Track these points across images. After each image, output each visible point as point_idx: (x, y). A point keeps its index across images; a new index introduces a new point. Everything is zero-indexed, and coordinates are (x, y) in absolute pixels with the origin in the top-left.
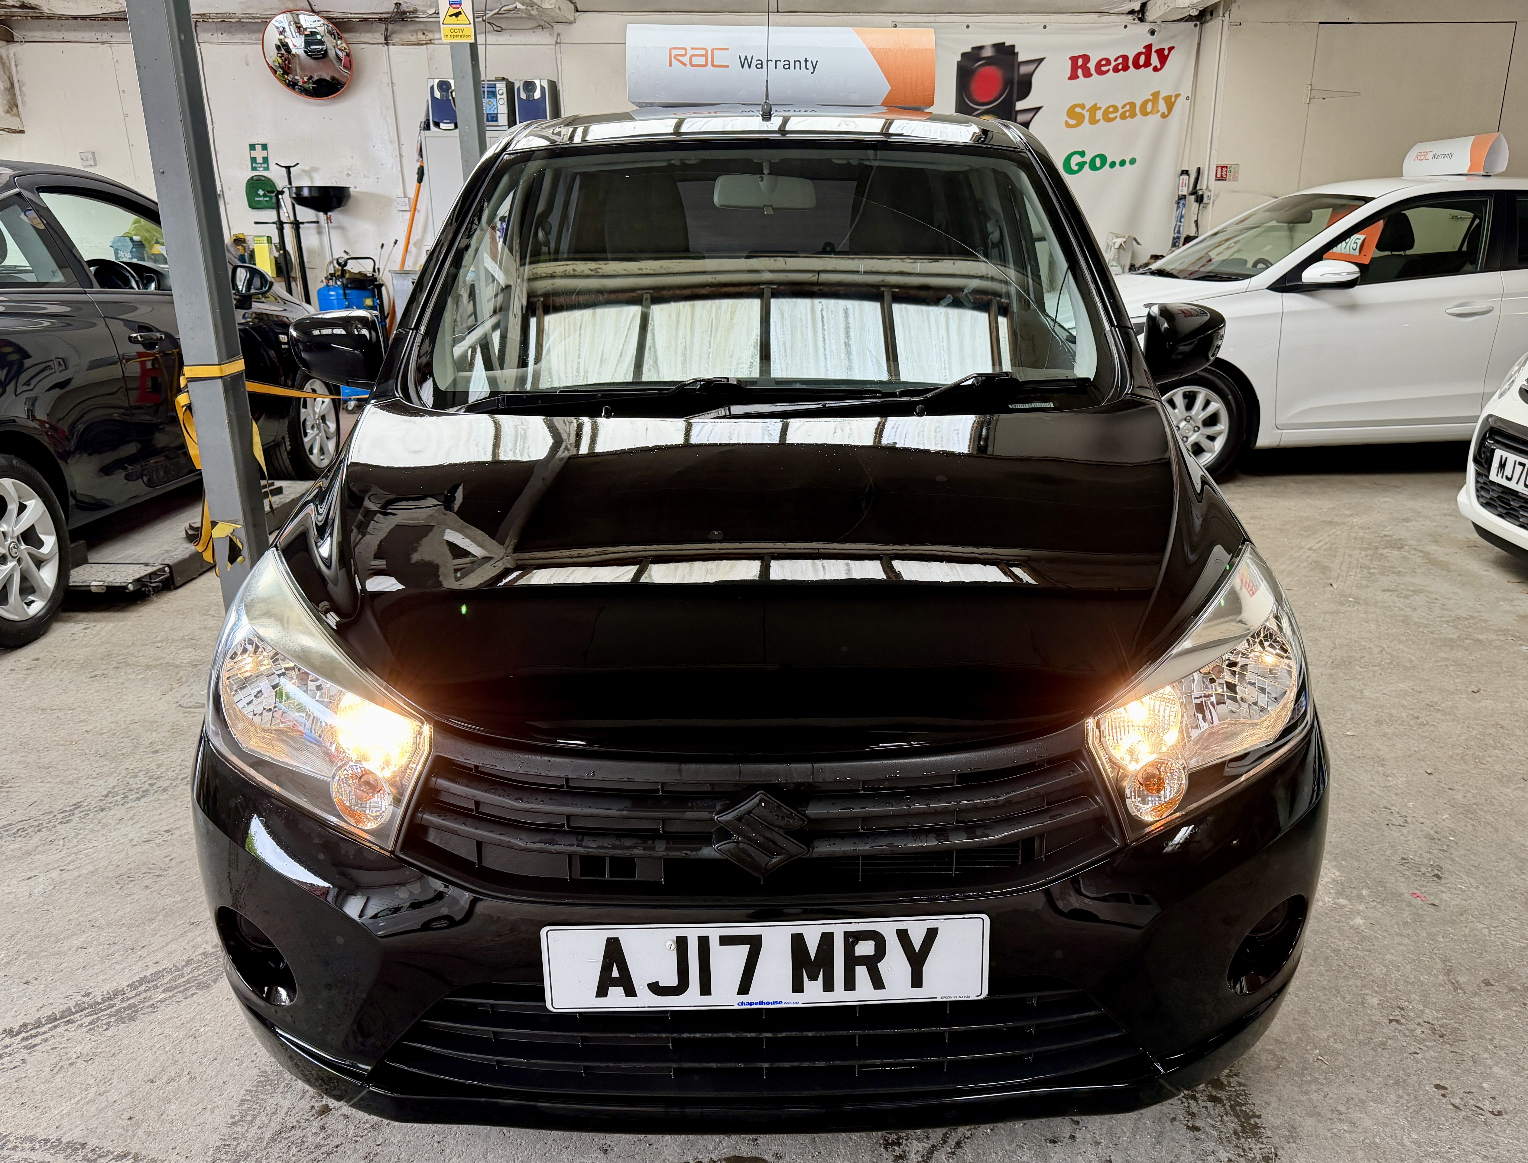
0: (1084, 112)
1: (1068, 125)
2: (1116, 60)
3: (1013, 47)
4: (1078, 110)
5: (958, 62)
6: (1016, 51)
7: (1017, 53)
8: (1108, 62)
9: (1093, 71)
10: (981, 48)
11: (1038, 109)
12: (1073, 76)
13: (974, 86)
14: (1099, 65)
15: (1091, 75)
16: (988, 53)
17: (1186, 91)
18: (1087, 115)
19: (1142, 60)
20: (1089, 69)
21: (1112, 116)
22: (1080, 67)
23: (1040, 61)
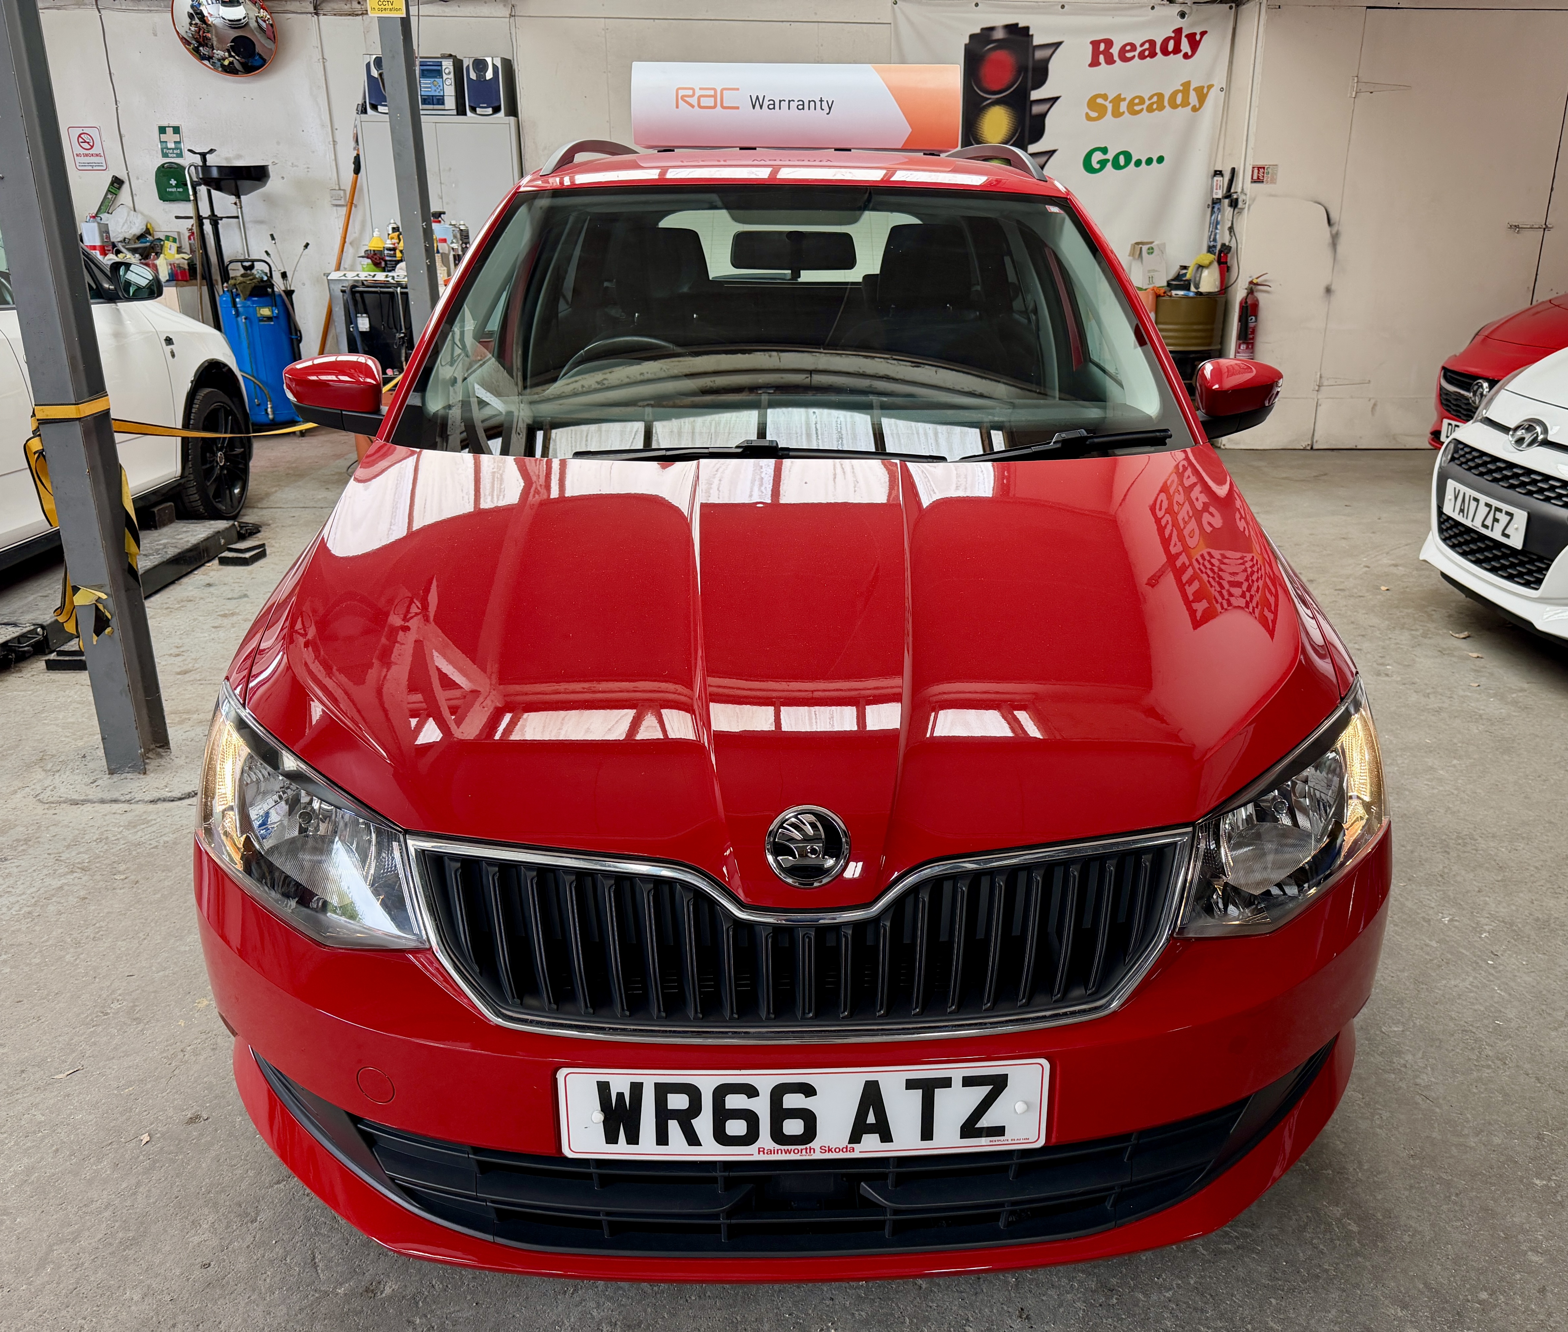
0: (1107, 103)
1: (1088, 118)
2: (1142, 45)
3: (1027, 29)
4: (1100, 101)
5: (966, 45)
6: (1031, 33)
7: (1032, 36)
8: (1133, 47)
9: (1116, 57)
10: (991, 29)
11: (1055, 99)
12: (1095, 63)
13: (985, 71)
14: (1123, 51)
15: (1114, 62)
16: (999, 35)
17: (1219, 80)
18: (1110, 107)
19: (1171, 46)
20: (1112, 55)
21: (1137, 108)
22: (1102, 53)
23: (1058, 45)
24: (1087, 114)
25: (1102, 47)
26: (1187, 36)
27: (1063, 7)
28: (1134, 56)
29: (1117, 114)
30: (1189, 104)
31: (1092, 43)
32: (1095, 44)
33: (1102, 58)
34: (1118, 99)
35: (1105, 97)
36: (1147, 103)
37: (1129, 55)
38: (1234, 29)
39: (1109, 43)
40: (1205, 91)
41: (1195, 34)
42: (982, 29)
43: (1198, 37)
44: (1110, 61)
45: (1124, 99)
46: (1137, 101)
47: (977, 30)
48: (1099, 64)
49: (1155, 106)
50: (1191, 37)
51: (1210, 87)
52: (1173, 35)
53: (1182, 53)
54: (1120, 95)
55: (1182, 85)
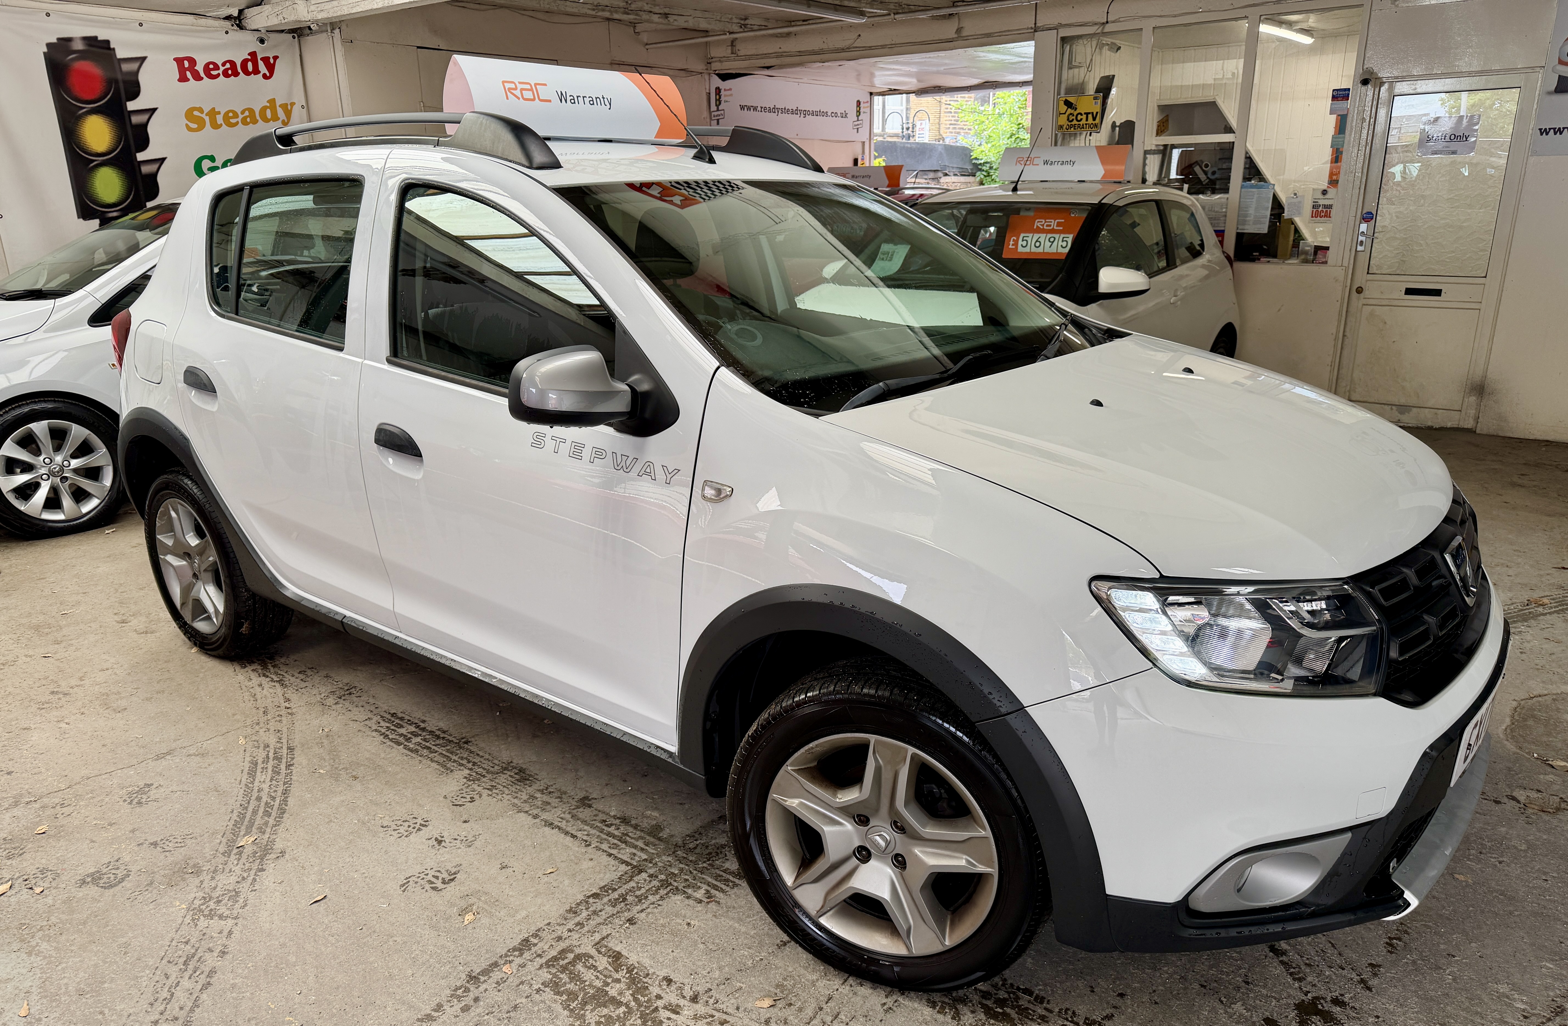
0: (203, 116)
1: (188, 130)
2: (224, 64)
3: (108, 42)
4: (196, 113)
5: (44, 53)
6: (112, 46)
7: (114, 49)
8: (216, 67)
9: (202, 74)
10: (69, 40)
12: (183, 79)
13: (73, 80)
14: (206, 68)
15: (202, 78)
16: (79, 46)
17: (300, 99)
18: (207, 119)
19: (250, 66)
20: (198, 72)
21: (233, 121)
22: (188, 69)
23: (143, 59)
24: (187, 125)
25: (186, 64)
26: (262, 59)
27: (141, 25)
28: (219, 75)
29: (215, 126)
30: (279, 119)
31: (175, 59)
32: (179, 61)
33: (189, 74)
34: (213, 113)
35: (201, 110)
36: (241, 116)
37: (214, 73)
38: (301, 56)
39: (192, 62)
40: (289, 107)
41: (269, 58)
42: (58, 39)
43: (272, 61)
44: (198, 78)
45: (219, 113)
46: (231, 114)
47: (55, 41)
48: (188, 80)
49: (248, 120)
50: (266, 60)
51: (293, 104)
52: (249, 57)
53: (261, 75)
54: (214, 109)
55: (268, 102)
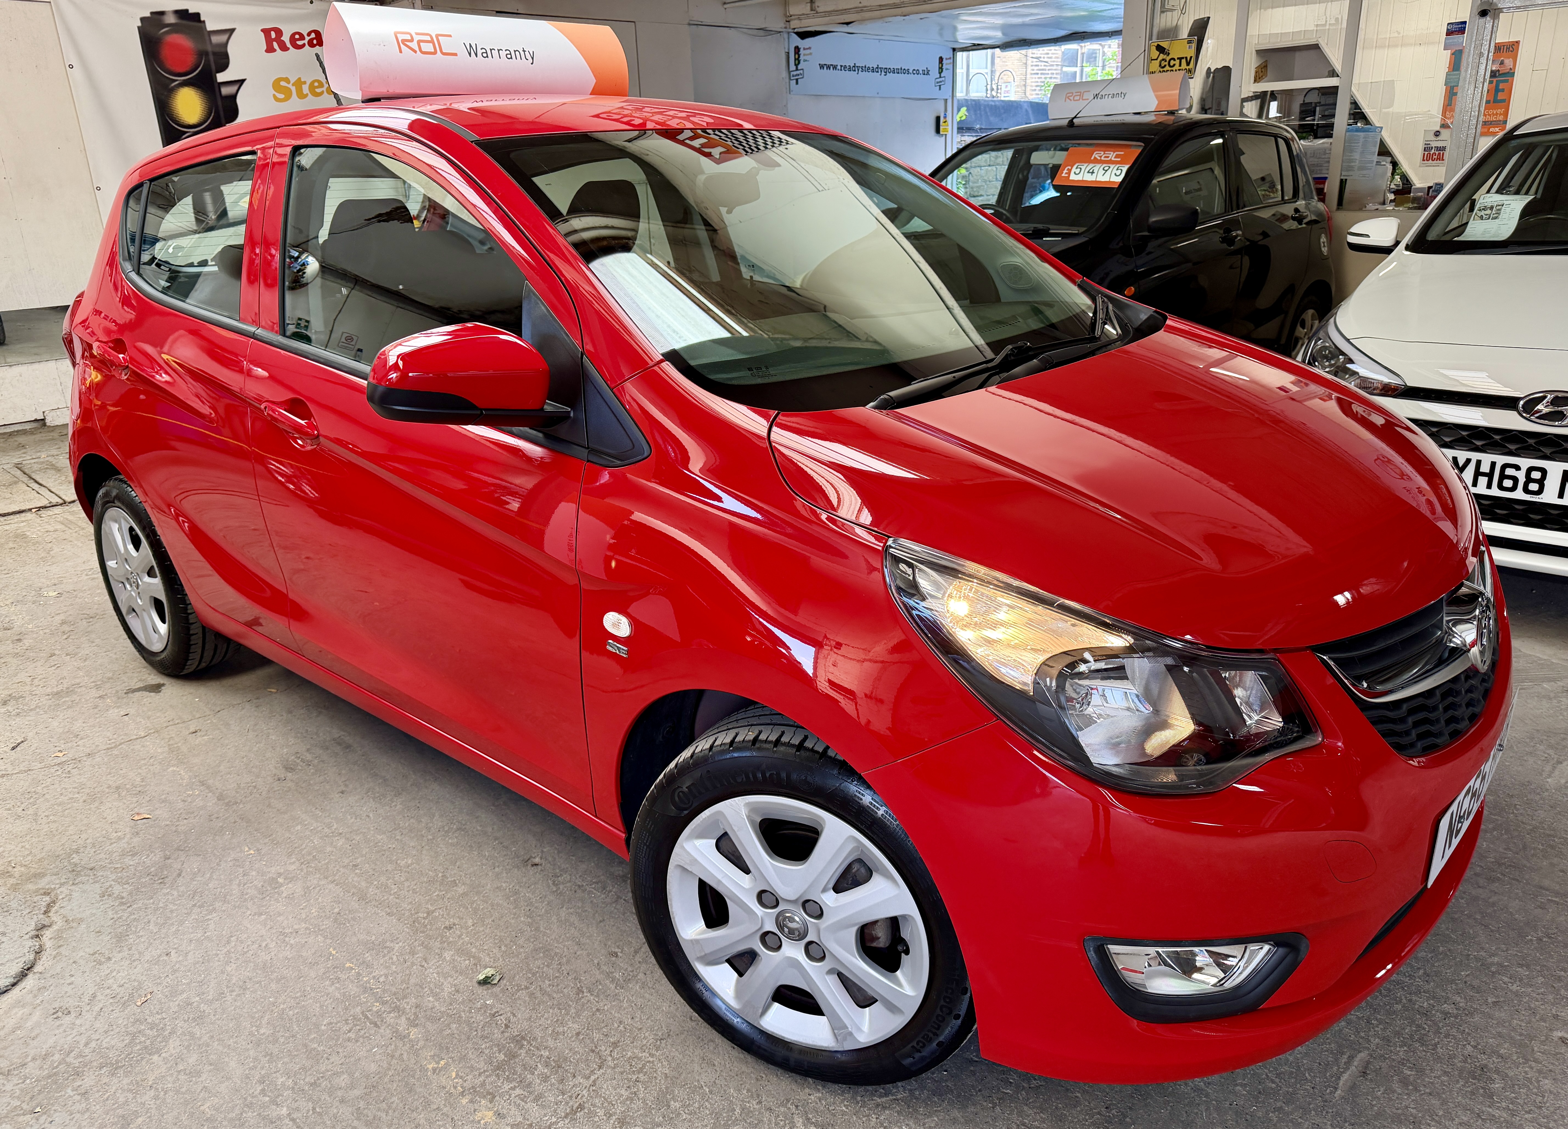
0: (290, 86)
1: (277, 99)
2: (309, 34)
3: (197, 14)
4: (283, 83)
5: (139, 27)
6: (202, 19)
7: (204, 22)
8: (302, 37)
9: (288, 45)
10: (162, 13)
11: (241, 82)
12: (270, 49)
13: (165, 53)
14: (293, 39)
15: (288, 49)
16: (171, 19)
18: (293, 89)
20: (284, 42)
21: (319, 90)
22: (274, 40)
23: (232, 31)
24: (274, 95)
25: (273, 35)
28: (304, 45)
29: (301, 95)
31: (262, 30)
32: (267, 32)
33: (275, 45)
34: (299, 83)
35: (287, 80)
37: (300, 43)
39: (279, 32)
44: (284, 48)
45: (305, 83)
46: (316, 84)
47: (147, 14)
48: (275, 50)
54: (300, 79)
